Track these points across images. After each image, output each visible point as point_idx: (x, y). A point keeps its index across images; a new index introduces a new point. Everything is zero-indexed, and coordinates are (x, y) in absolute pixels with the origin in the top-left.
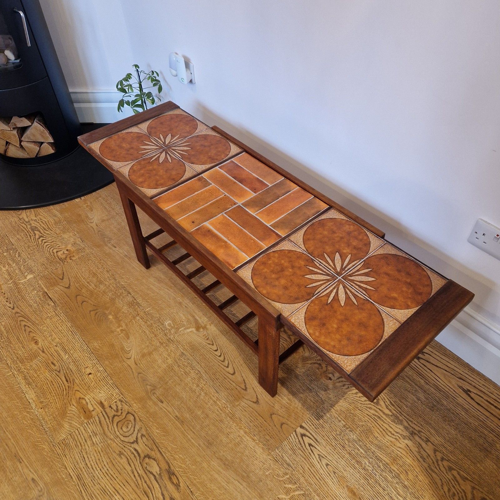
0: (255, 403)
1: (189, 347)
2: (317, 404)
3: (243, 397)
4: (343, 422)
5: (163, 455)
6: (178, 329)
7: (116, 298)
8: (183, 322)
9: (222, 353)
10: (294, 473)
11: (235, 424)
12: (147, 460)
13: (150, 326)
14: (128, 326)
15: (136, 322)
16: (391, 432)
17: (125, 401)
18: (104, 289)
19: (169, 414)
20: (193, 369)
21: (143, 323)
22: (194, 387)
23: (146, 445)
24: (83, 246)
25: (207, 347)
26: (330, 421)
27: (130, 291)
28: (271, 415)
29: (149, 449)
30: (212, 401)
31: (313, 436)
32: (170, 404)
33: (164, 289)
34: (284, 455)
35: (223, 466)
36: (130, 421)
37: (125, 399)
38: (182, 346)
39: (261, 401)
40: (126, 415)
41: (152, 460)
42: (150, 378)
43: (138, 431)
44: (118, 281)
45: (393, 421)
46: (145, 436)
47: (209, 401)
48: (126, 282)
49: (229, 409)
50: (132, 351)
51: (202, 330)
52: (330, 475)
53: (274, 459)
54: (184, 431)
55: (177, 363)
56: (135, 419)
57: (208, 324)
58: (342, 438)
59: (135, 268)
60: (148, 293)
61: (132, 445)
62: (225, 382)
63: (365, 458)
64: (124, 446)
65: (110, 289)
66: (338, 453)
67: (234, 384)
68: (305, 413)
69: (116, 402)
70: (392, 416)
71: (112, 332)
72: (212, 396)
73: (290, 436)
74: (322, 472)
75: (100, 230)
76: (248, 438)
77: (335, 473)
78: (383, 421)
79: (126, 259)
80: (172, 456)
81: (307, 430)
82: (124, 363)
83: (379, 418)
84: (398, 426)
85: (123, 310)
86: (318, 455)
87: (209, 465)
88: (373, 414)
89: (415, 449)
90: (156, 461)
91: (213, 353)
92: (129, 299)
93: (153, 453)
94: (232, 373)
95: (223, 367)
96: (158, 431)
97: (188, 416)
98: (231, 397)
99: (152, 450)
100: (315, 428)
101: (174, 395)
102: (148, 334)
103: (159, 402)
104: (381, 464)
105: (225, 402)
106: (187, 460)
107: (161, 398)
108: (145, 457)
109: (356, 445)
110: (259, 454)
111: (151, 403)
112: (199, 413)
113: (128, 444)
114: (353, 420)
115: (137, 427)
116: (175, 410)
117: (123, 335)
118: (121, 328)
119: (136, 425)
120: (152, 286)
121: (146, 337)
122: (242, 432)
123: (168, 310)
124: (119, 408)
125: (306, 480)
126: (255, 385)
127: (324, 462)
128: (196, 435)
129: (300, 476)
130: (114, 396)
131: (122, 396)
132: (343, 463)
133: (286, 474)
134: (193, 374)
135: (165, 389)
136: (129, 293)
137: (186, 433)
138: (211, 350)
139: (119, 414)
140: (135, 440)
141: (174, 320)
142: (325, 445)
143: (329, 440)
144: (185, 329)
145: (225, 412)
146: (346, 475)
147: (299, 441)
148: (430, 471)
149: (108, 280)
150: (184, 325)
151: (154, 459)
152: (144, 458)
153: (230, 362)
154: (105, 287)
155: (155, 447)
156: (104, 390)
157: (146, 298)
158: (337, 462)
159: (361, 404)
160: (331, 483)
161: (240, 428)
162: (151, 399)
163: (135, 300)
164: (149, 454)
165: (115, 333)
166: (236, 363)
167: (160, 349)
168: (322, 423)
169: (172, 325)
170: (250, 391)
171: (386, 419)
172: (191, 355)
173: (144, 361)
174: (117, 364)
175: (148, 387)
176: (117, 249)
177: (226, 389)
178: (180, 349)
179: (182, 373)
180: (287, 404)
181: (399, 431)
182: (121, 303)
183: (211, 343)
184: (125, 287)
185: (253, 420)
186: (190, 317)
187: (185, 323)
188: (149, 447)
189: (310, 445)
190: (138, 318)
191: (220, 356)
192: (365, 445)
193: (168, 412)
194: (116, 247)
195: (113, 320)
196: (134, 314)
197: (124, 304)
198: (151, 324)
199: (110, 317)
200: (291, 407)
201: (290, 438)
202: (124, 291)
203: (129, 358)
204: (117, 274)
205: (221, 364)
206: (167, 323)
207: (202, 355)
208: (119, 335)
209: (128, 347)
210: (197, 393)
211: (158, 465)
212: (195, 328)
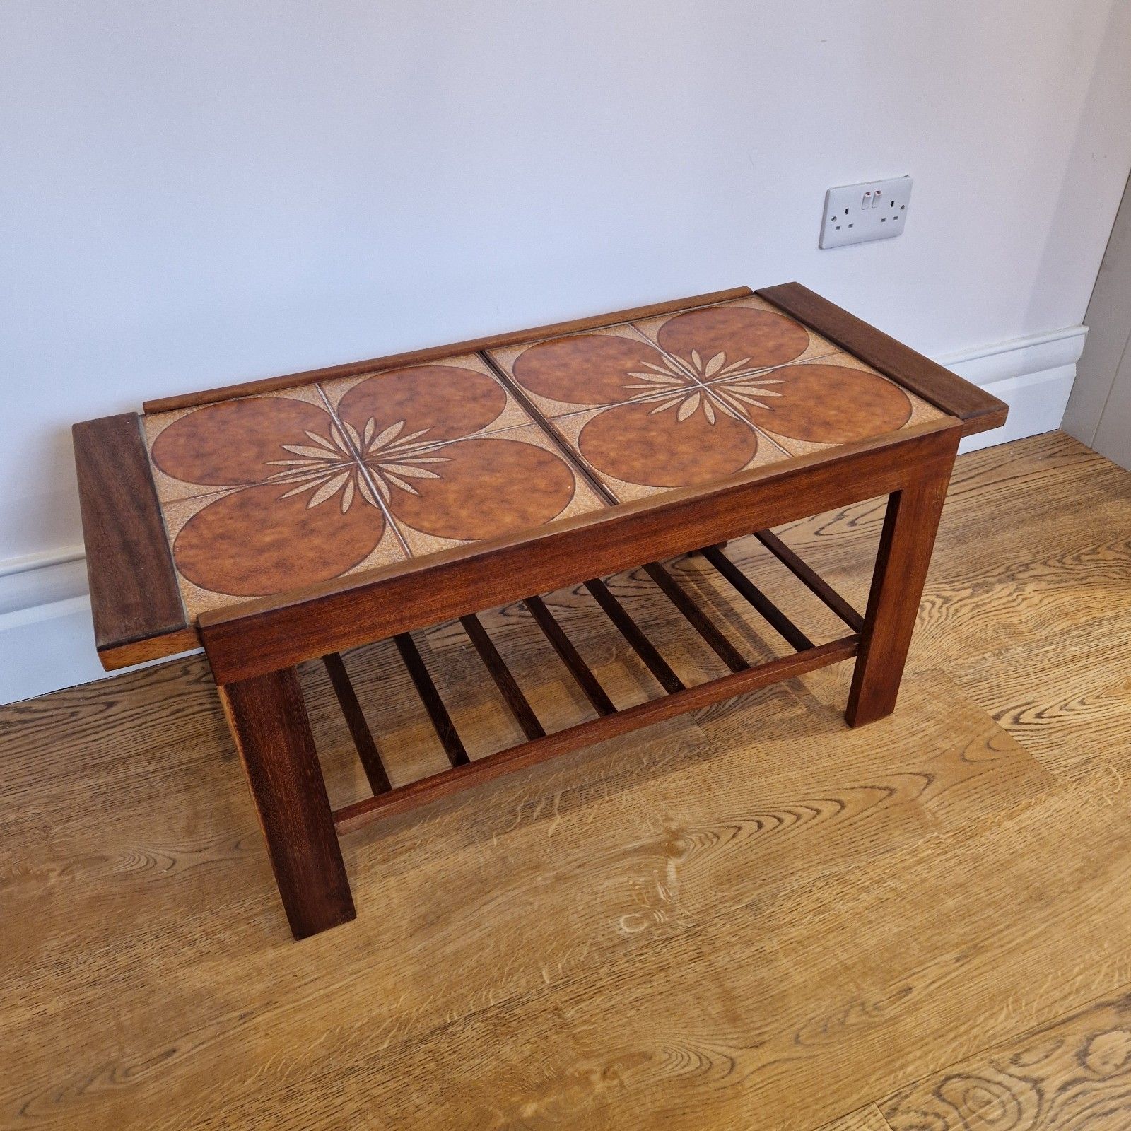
0: (930, 782)
1: (733, 886)
2: (943, 679)
3: (913, 800)
4: (986, 655)
5: (1077, 1016)
6: (656, 902)
7: (448, 1077)
8: (634, 885)
9: (772, 814)
10: (1105, 757)
11: (987, 833)
12: (1090, 1060)
13: (620, 980)
14: (592, 1052)
15: (585, 1022)
16: (1008, 602)
17: (896, 1100)
18: (375, 1122)
19: (948, 978)
20: (811, 891)
21: (599, 999)
22: (868, 898)
23: (1046, 1057)
25: (744, 843)
26: (983, 672)
27: (436, 1022)
28: (965, 760)
30: (919, 868)
31: (1020, 706)
32: (916, 970)
33: (481, 912)
34: (1064, 763)
35: (1098, 881)
36: (967, 1091)
37: (885, 1099)
38: (726, 902)
39: (927, 769)
40: (944, 1100)
41: (1093, 1047)
42: (818, 1012)
43: (1000, 1071)
44: (362, 1064)
45: (987, 592)
46: (1018, 1056)
47: (917, 873)
49: (945, 836)
50: (705, 1052)
51: (681, 844)
52: (1104, 705)
53: (1075, 781)
54: (1004, 949)
55: (779, 927)
57: (665, 824)
58: (1022, 667)
59: (331, 993)
60: (473, 964)
61: (1048, 1096)
62: (863, 825)
63: (1064, 648)
64: (1053, 1121)
65: (388, 1095)
66: (1056, 680)
67: (872, 810)
70: (974, 590)
72: (903, 865)
74: (1098, 715)
75: (19, 1103)
76: (1024, 816)
77: (1098, 697)
78: (986, 604)
79: (259, 1019)
80: (1078, 991)
81: (1005, 712)
82: (748, 1084)
83: (978, 606)
84: (997, 590)
85: (516, 1059)
86: (1061, 709)
87: (1096, 909)
88: (971, 611)
89: (1043, 585)
90: (1096, 1036)
91: (767, 835)
92: (469, 1032)
93: (1071, 1040)
94: (839, 807)
95: (814, 822)
96: (1002, 1017)
98: (908, 825)
99: (1062, 1042)
100: (999, 697)
101: (887, 955)
102: (650, 991)
103: (907, 998)
104: (1076, 633)
105: (922, 840)
106: (1087, 956)
107: (894, 989)
108: (1083, 1064)
109: (1037, 651)
110: (1063, 806)
111: (909, 1021)
112: (951, 903)
113: (1046, 1106)
114: (982, 640)
115: (989, 1073)
116: (936, 961)
117: (629, 1072)
119: (982, 1075)
120: (450, 949)
121: (659, 997)
122: (1007, 824)
123: (576, 916)
124: (918, 1120)
125: (1119, 743)
126: (882, 768)
127: (1074, 704)
129: (1110, 750)
131: (874, 1106)
132: (1076, 680)
133: (1108, 772)
134: (827, 894)
135: (864, 975)
136: (445, 1027)
137: (1010, 946)
138: (754, 836)
140: (1030, 1084)
141: (620, 908)
142: (1039, 695)
143: (1028, 686)
144: (664, 884)
145: (953, 847)
146: (1102, 683)
147: (1032, 730)
148: (1083, 582)
149: (338, 1101)
150: (650, 884)
151: (1091, 1039)
152: (1088, 1067)
153: (804, 803)
155: (1052, 1033)
157: (495, 973)
158: (1076, 688)
159: (946, 619)
160: (1122, 709)
161: (999, 825)
162: (894, 1018)
163: (485, 1011)
164: (1073, 1053)
165: (609, 1101)
166: (809, 791)
167: (719, 965)
168: (987, 686)
169: (637, 915)
170: (895, 783)
171: (982, 600)
172: (760, 886)
173: (754, 1019)
174: (745, 1108)
175: (852, 1019)
176: (185, 1046)
177: (884, 829)
178: (733, 909)
179: (817, 919)
180: (939, 726)
181: (1006, 592)
182: (477, 1061)
183: (733, 831)
184: (406, 1038)
185: (976, 796)
186: (626, 862)
187: (643, 879)
188: (1053, 1050)
189: (1039, 716)
190: (572, 1012)
191: (780, 821)
192: (1038, 641)
193: (941, 978)
194: (174, 1051)
195: (547, 1100)
196: (551, 1023)
197: (490, 1054)
198: (610, 974)
199: (529, 1110)
200: (948, 721)
201: (1022, 743)
202: (423, 1046)
203: (729, 1065)
204: (326, 1063)
205: (805, 823)
206: (623, 926)
207: (767, 860)
208: (624, 1087)
209: (684, 1063)
210: (891, 895)
211: (1105, 1033)
212: (668, 857)
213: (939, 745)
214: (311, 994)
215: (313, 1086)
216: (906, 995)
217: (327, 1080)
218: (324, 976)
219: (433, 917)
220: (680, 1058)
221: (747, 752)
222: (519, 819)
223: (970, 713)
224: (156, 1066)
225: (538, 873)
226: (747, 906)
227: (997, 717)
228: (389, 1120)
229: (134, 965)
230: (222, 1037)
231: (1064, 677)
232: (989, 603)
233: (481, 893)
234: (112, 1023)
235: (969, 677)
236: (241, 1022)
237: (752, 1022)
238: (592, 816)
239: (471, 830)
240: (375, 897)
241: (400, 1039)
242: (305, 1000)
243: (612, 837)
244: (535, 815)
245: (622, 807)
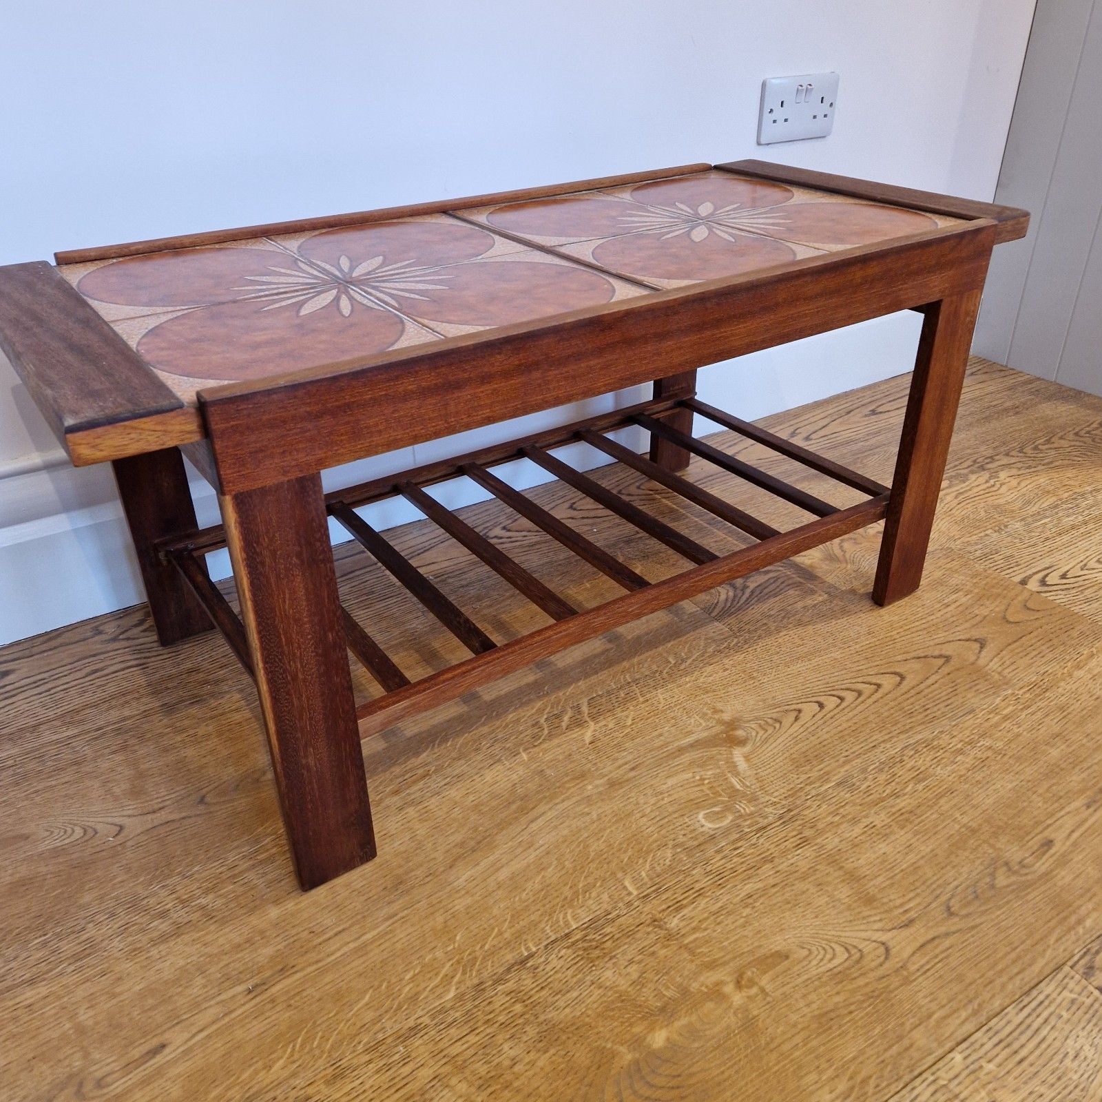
0: (983, 644)
1: (815, 766)
3: (973, 664)
4: (987, 532)
6: (733, 793)
7: (542, 1018)
8: (702, 779)
9: (829, 693)
11: (1062, 684)
13: (720, 879)
14: (715, 961)
15: (695, 930)
16: (988, 488)
17: (1087, 958)
18: (463, 1087)
19: (1087, 825)
20: (901, 761)
21: (703, 903)
22: (966, 760)
25: (810, 723)
27: (510, 957)
28: (1009, 622)
30: (1007, 724)
31: (1041, 571)
32: (1049, 822)
37: (1076, 958)
38: (813, 782)
42: (961, 879)
44: (426, 1020)
47: (1007, 729)
48: (448, 979)
49: (1021, 692)
50: (848, 941)
51: (740, 733)
55: (882, 799)
57: (716, 717)
59: (365, 945)
60: (537, 886)
62: (930, 693)
63: (1059, 519)
65: (470, 1052)
67: (935, 677)
72: (988, 723)
73: (1055, 602)
78: (966, 491)
79: (274, 990)
81: (1029, 577)
82: (912, 967)
85: (623, 984)
86: (1082, 569)
89: (1014, 472)
91: (832, 714)
92: (554, 962)
94: (899, 678)
95: (878, 695)
98: (978, 686)
100: (1017, 566)
101: (1010, 812)
105: (999, 699)
107: (1035, 843)
109: (1035, 524)
111: (1064, 877)
112: (1055, 753)
116: (1067, 809)
117: (767, 977)
118: (729, 989)
120: (503, 875)
121: (774, 890)
122: (1079, 673)
123: (645, 819)
126: (928, 639)
130: (1073, 996)
131: (1066, 969)
132: (1084, 544)
134: (921, 762)
135: (995, 835)
136: (523, 962)
138: (819, 716)
141: (696, 805)
142: (1055, 559)
144: (737, 774)
147: (1061, 591)
148: (1051, 466)
149: (406, 1070)
150: (720, 776)
153: (860, 680)
157: (567, 892)
158: (1087, 550)
161: (1070, 675)
162: (1046, 874)
163: (567, 936)
165: (755, 1013)
166: (860, 668)
167: (830, 847)
168: (1000, 557)
169: (716, 809)
170: (948, 650)
171: (962, 488)
172: (845, 763)
173: (892, 897)
174: (921, 995)
175: (1002, 881)
176: (177, 1039)
177: (954, 693)
178: (823, 789)
179: (920, 787)
180: (969, 596)
181: (982, 480)
182: (575, 994)
183: (794, 714)
184: (476, 981)
185: (1035, 653)
186: (686, 758)
187: (710, 773)
189: (1064, 576)
190: (676, 921)
191: (842, 699)
192: (1032, 516)
193: (1079, 826)
194: (163, 1046)
195: (677, 1024)
196: (653, 937)
197: (588, 983)
198: (707, 874)
199: (659, 1039)
200: (976, 591)
201: (1058, 601)
202: (500, 988)
203: (882, 950)
204: (378, 1026)
205: (869, 697)
206: (703, 822)
207: (843, 737)
208: (767, 994)
209: (828, 956)
210: (989, 753)
212: (730, 747)
213: (977, 612)
214: (339, 949)
215: (367, 1058)
216: (1050, 848)
217: (384, 1047)
218: (351, 926)
219: (472, 843)
220: (822, 952)
221: (780, 640)
222: (546, 732)
223: (995, 581)
224: (142, 1068)
225: (586, 782)
226: (838, 784)
227: (1024, 582)
228: (481, 1082)
229: (87, 952)
230: (227, 1019)
231: (1071, 543)
232: (970, 490)
233: (523, 810)
234: (68, 1026)
235: (980, 552)
236: (250, 996)
237: (890, 901)
238: (630, 718)
239: (493, 748)
240: (393, 832)
241: (469, 983)
242: (333, 958)
243: (661, 735)
244: (564, 725)
245: (661, 705)
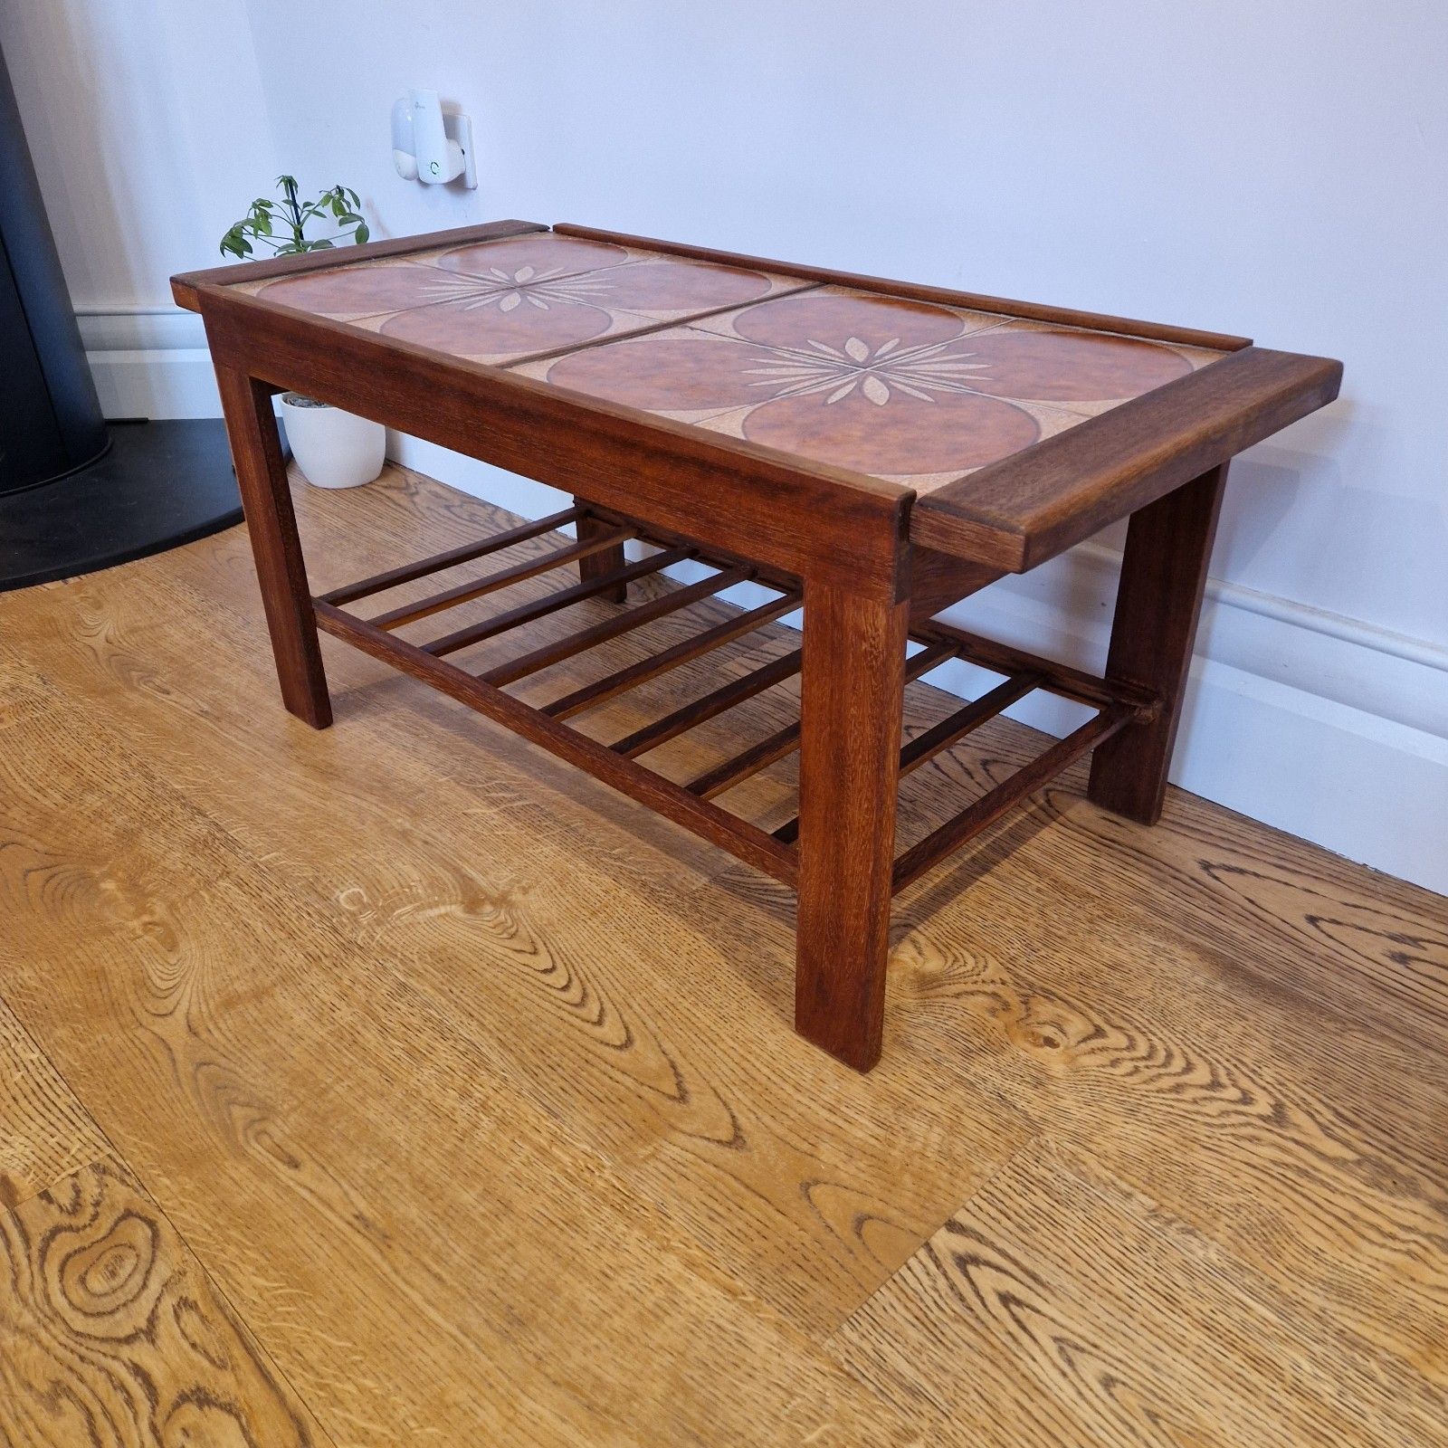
0: (729, 1144)
1: (433, 965)
2: (1012, 1137)
3: (672, 1127)
4: (1142, 1198)
5: (275, 1388)
6: (387, 910)
8: (410, 887)
9: (574, 977)
10: (947, 1427)
11: (637, 1233)
12: (190, 1414)
13: (273, 906)
14: (178, 909)
15: (214, 896)
16: (1376, 1228)
17: (117, 1171)
18: (98, 804)
19: (322, 1208)
20: (445, 1039)
21: (246, 898)
22: (449, 1100)
23: (194, 1345)
24: (44, 694)
25: (511, 962)
26: (1082, 1197)
27: (205, 807)
28: (806, 1187)
29: (206, 1364)
30: (527, 1150)
31: (1016, 1263)
32: (331, 1170)
33: (344, 795)
34: (886, 1347)
35: (582, 1416)
36: (132, 1247)
37: (120, 1161)
38: (403, 964)
39: (755, 1137)
40: (116, 1224)
41: (215, 1413)
42: (248, 1077)
43: (165, 1285)
44: (159, 780)
45: (1370, 1183)
46: (193, 1306)
47: (516, 1149)
48: (193, 783)
49: (608, 1176)
50: (181, 990)
51: (488, 908)
52: (1132, 1430)
53: (842, 1370)
54: (393, 1276)
55: (376, 1018)
56: (156, 1235)
57: (516, 890)
58: (1152, 1262)
60: (277, 809)
61: (126, 1352)
62: (591, 1075)
63: (1287, 1340)
64: (82, 1358)
65: (125, 803)
66: (1152, 1328)
67: (629, 1082)
68: (962, 1173)
69: (75, 1175)
70: (1358, 1163)
71: (109, 931)
72: (526, 1129)
73: (904, 1271)
74: (1085, 1413)
75: (120, 651)
76: (704, 1286)
77: (1153, 1417)
78: (1324, 1184)
79: (201, 719)
80: (322, 1387)
81: (980, 1239)
82: (139, 1032)
83: (1305, 1174)
84: (1401, 1204)
85: (166, 863)
86: (1056, 1339)
87: (511, 1414)
88: (1273, 1162)
90: (238, 1417)
91: (533, 981)
92: (194, 829)
93: (227, 1379)
94: (618, 1043)
95: (577, 1022)
96: (260, 1282)
97: (413, 1212)
98: (616, 1129)
99: (223, 1367)
100: (1019, 1226)
101: (352, 1133)
102: (259, 931)
103: (279, 1164)
104: (1373, 1365)
105: (589, 1149)
106: (398, 1400)
107: (293, 1148)
108: (184, 1398)
109: (1229, 1287)
110: (760, 1350)
111: (241, 1171)
112: (468, 1197)
113: (106, 1348)
114: (1189, 1188)
115: (162, 1271)
116: (352, 1193)
117: (152, 940)
118: (146, 918)
119: (158, 1261)
120: (293, 791)
121: (252, 940)
122: (673, 1264)
123: (353, 856)
124: (87, 1197)
126: (725, 1079)
127: (1090, 1368)
128: (452, 1288)
130: (73, 1152)
131: (109, 1151)
132: (1184, 1367)
134: (445, 1056)
135: (312, 1114)
136: (200, 813)
137: (401, 1284)
138: (526, 970)
139: (84, 1219)
140: (143, 1324)
141: (373, 885)
142: (1077, 1295)
143: (1094, 1275)
144: (417, 909)
145: (590, 1188)
146: (1213, 1425)
147: (952, 1287)
149: (121, 781)
150: (416, 898)
151: (228, 1409)
152: (176, 1406)
153: (608, 1006)
154: (104, 800)
155: (238, 1352)
156: (29, 1133)
157: (268, 825)
158: (1156, 1368)
159: (1208, 1124)
161: (663, 1248)
164: (203, 1383)
165: (117, 934)
166: (635, 1005)
167: (305, 977)
168: (1045, 1207)
169: (366, 899)
170: (702, 1101)
171: (1335, 1178)
172: (439, 990)
173: (230, 1022)
174: (106, 1036)
175: (237, 1112)
176: (172, 696)
177: (594, 1100)
178: (395, 972)
179: (397, 1052)
180: (872, 1140)
181: (1410, 1219)
183: (528, 948)
184: (188, 796)
185: (721, 1210)
186: (442, 872)
187: (420, 890)
188: (206, 1354)
189: (1006, 1299)
191: (565, 989)
192: (1273, 1288)
193: (321, 1200)
195: (119, 894)
201: (905, 1273)
203: (164, 1011)
204: (159, 763)
206: (347, 892)
209: (165, 977)
211: (245, 1432)
212: (462, 903)
213: (824, 1146)
214: (231, 735)
215: (134, 764)
216: (284, 1163)
217: (141, 769)
218: (253, 735)
220: (171, 973)
223: (941, 1183)
224: (154, 691)
230: (183, 708)
231: (1179, 1344)
232: (1334, 1190)
234: (193, 661)
235: (1049, 1175)
237: (225, 1020)
239: (454, 761)
240: (349, 733)
242: (224, 734)
245: (531, 851)
